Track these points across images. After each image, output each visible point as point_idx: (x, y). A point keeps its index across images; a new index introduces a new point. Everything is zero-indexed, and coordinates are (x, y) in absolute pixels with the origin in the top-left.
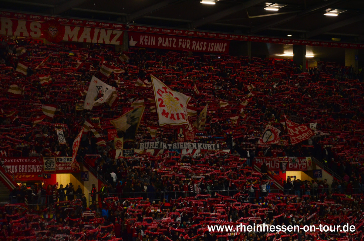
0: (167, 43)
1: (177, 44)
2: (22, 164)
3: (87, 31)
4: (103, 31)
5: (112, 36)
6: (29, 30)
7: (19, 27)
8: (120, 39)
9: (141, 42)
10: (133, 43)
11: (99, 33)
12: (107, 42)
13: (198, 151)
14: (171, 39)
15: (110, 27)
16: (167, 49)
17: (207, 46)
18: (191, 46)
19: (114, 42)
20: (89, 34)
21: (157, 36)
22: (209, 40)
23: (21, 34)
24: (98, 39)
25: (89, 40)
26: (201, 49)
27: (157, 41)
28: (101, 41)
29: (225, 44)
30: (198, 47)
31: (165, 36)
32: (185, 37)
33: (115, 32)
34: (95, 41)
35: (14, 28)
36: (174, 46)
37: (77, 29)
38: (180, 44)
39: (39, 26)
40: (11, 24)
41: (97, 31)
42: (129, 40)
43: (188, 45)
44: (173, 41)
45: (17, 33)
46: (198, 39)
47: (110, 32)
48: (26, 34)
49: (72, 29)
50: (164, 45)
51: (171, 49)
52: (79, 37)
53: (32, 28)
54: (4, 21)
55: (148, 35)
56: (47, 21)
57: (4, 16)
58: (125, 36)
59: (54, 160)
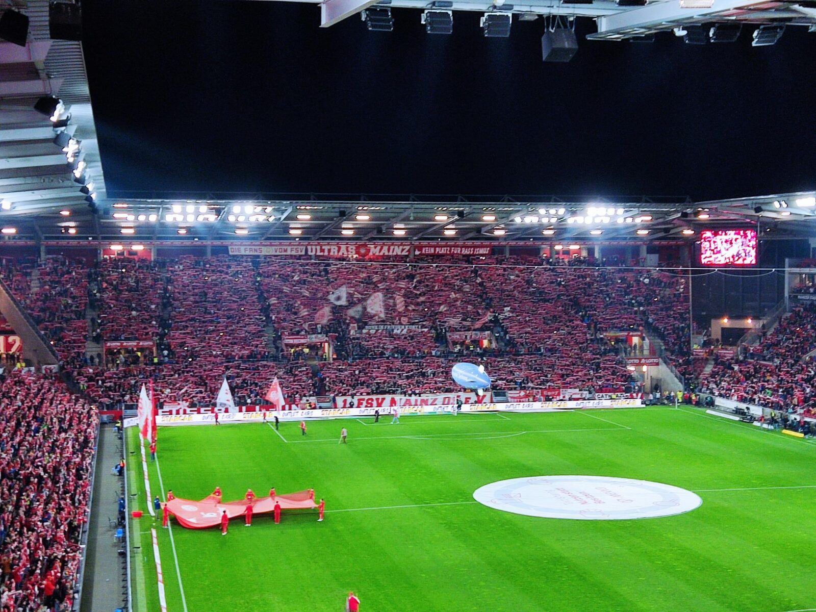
0: (443, 251)
1: (450, 251)
2: (295, 338)
3: (386, 248)
4: (396, 247)
5: (403, 250)
6: (348, 251)
7: (341, 250)
8: (409, 251)
9: (423, 252)
10: (417, 253)
11: (394, 249)
12: (399, 253)
13: (405, 330)
14: (445, 248)
15: (401, 245)
16: (443, 255)
17: (474, 251)
18: (461, 251)
19: (404, 253)
20: (386, 250)
21: (435, 247)
22: (475, 247)
23: (343, 254)
24: (393, 252)
25: (386, 254)
26: (469, 253)
27: (435, 250)
28: (395, 254)
29: (488, 249)
30: (466, 252)
31: (442, 247)
32: (456, 246)
33: (404, 247)
34: (391, 253)
35: (339, 251)
36: (448, 252)
37: (379, 248)
38: (453, 251)
39: (354, 248)
40: (337, 248)
41: (392, 248)
42: (415, 251)
43: (459, 252)
44: (447, 250)
45: (340, 254)
46: (467, 247)
47: (401, 247)
48: (346, 253)
49: (375, 247)
50: (440, 252)
51: (447, 254)
52: (380, 252)
53: (349, 249)
54: (332, 247)
55: (429, 247)
56: (359, 245)
57: (333, 245)
58: (412, 249)
59: (314, 336)
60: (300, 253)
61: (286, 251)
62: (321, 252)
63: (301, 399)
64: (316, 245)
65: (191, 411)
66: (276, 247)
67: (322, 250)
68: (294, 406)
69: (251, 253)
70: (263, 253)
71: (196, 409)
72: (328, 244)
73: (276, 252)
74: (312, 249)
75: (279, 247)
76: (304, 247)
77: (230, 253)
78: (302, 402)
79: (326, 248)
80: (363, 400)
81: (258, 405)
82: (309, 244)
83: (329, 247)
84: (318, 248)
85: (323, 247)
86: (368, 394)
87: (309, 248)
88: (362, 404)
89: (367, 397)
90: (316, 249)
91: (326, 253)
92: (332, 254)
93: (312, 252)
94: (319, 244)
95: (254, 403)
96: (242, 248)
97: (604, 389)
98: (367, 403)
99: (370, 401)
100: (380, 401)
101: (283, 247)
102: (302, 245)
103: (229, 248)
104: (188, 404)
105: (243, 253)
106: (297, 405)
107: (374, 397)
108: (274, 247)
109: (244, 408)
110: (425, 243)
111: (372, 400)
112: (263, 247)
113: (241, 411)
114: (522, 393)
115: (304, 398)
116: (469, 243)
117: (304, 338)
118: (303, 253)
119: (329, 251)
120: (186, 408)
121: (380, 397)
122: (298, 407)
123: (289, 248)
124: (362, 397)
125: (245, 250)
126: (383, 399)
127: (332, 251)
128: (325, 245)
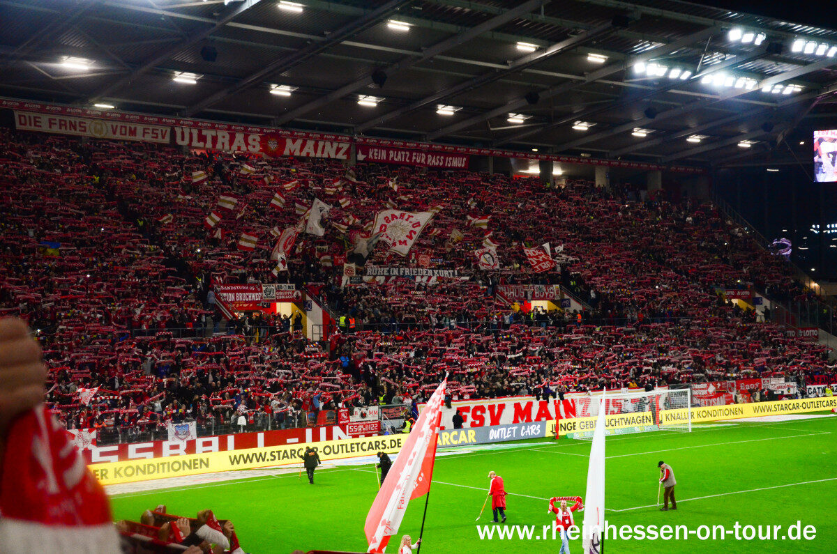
0: (399, 157)
1: (410, 158)
2: (239, 291)
3: (310, 144)
4: (328, 144)
5: (338, 150)
6: (247, 144)
7: (236, 140)
8: (347, 152)
9: (370, 156)
10: (361, 157)
11: (324, 147)
12: (333, 156)
13: (434, 278)
14: (403, 153)
15: (336, 139)
16: (399, 164)
17: (444, 161)
18: (426, 160)
19: (341, 156)
20: (312, 147)
21: (388, 149)
22: (446, 154)
23: (239, 148)
24: (323, 152)
25: (312, 154)
26: (437, 164)
27: (388, 155)
28: (325, 155)
29: (465, 159)
30: (434, 161)
31: (397, 149)
32: (419, 151)
33: (341, 145)
34: (319, 155)
35: (231, 142)
36: (408, 161)
37: (299, 142)
38: (414, 158)
39: (258, 139)
40: (228, 137)
41: (321, 144)
42: (357, 153)
43: (423, 160)
44: (406, 155)
45: (234, 147)
46: (434, 153)
47: (335, 145)
48: (244, 148)
49: (294, 141)
50: (395, 159)
51: (404, 164)
52: (301, 151)
53: (250, 141)
54: (220, 134)
55: (378, 148)
56: (267, 134)
57: (221, 129)
58: (353, 150)
59: (273, 287)
60: (160, 140)
61: (133, 132)
62: (199, 141)
63: (350, 413)
64: (190, 127)
65: (102, 454)
66: (115, 124)
67: (202, 138)
68: (337, 430)
69: (63, 131)
70: (88, 133)
71: (115, 448)
72: (213, 127)
73: (114, 133)
74: (183, 133)
75: (119, 124)
76: (169, 130)
77: (18, 126)
78: (352, 419)
79: (209, 134)
80: (467, 409)
81: (260, 430)
82: (178, 123)
83: (214, 133)
84: (195, 132)
85: (204, 132)
86: (473, 397)
87: (178, 130)
88: (464, 419)
89: (472, 404)
90: (191, 135)
91: (209, 145)
92: (219, 146)
93: (183, 139)
94: (195, 125)
95: (252, 427)
96: (45, 119)
97: (816, 377)
98: (474, 416)
99: (479, 413)
100: (496, 411)
101: (128, 125)
102: (165, 124)
103: (16, 114)
104: (94, 435)
105: (45, 128)
106: (343, 428)
107: (486, 403)
108: (109, 124)
109: (231, 439)
110: (373, 141)
111: (482, 409)
112: (88, 122)
113: (223, 446)
114: (712, 389)
115: (356, 409)
116: (438, 147)
117: (256, 291)
118: (167, 140)
119: (215, 139)
120: (91, 447)
121: (496, 402)
122: (344, 431)
123: (140, 128)
124: (463, 404)
125: (51, 124)
126: (502, 407)
127: (220, 140)
128: (207, 128)
